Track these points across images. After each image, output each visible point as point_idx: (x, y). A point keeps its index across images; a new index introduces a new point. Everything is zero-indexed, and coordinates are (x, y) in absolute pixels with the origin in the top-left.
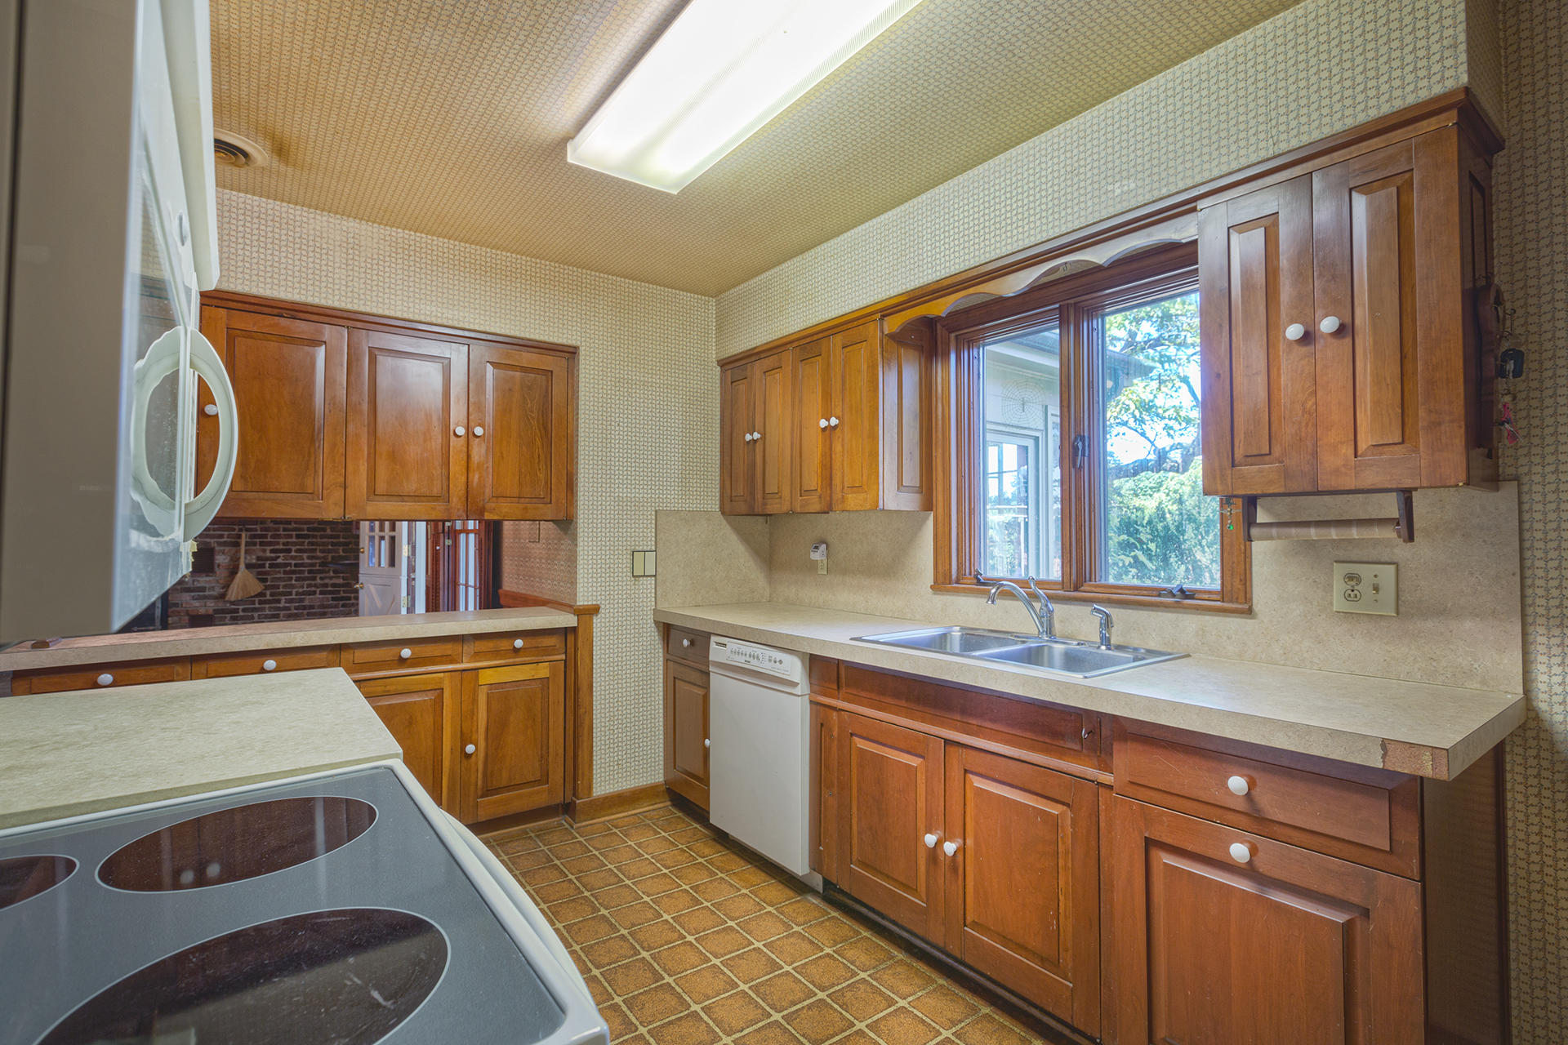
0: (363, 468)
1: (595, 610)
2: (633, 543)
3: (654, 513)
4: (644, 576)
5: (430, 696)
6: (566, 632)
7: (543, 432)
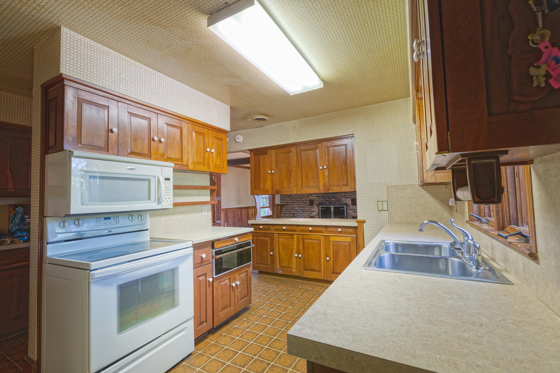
0: (300, 181)
1: (364, 222)
2: (378, 198)
3: (386, 187)
4: (383, 210)
5: (318, 241)
6: (356, 228)
7: (345, 164)
